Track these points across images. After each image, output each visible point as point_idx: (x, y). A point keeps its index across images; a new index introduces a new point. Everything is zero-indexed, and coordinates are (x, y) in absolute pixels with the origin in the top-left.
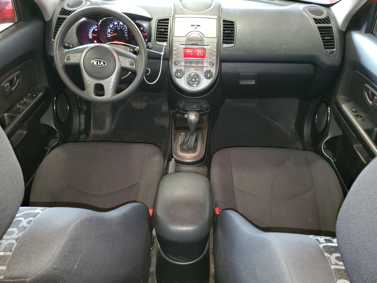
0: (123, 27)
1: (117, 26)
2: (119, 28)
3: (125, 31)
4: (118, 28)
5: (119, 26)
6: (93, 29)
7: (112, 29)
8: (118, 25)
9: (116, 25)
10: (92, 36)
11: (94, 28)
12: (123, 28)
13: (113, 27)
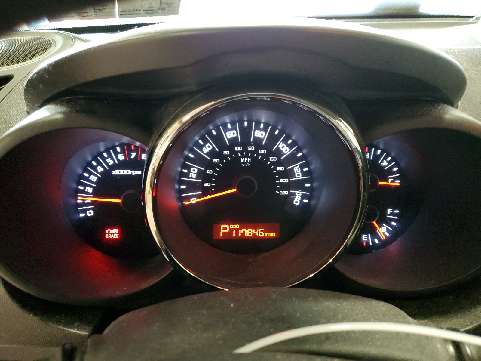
0: (270, 153)
1: (238, 148)
2: (245, 161)
3: (279, 172)
4: (243, 160)
5: (245, 149)
6: (100, 169)
7: (209, 165)
8: (245, 143)
9: (234, 142)
10: (98, 206)
11: (110, 162)
12: (268, 155)
13: (212, 153)
